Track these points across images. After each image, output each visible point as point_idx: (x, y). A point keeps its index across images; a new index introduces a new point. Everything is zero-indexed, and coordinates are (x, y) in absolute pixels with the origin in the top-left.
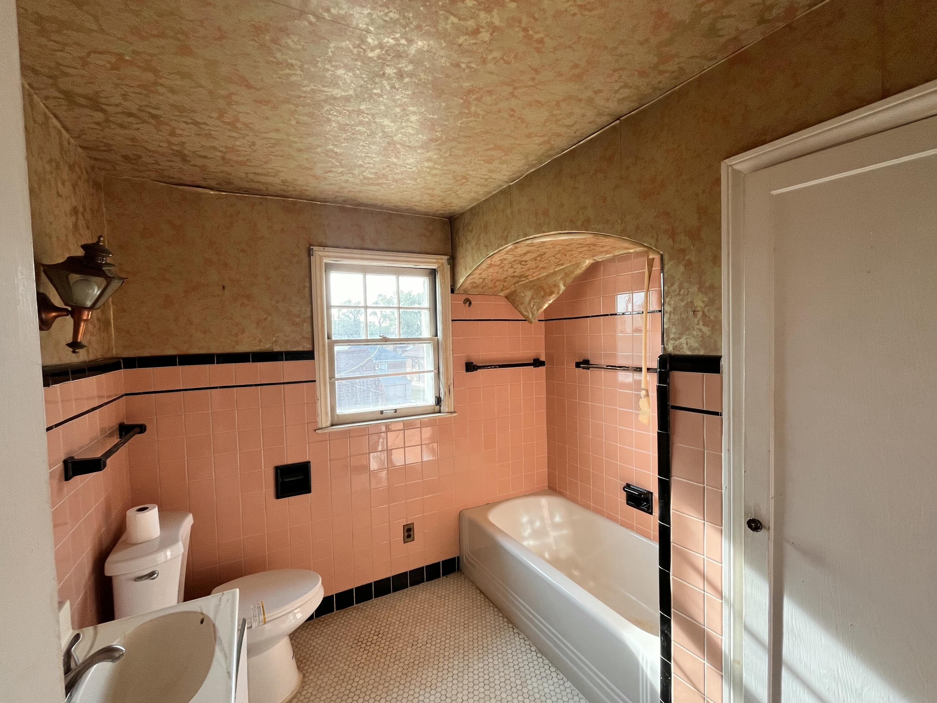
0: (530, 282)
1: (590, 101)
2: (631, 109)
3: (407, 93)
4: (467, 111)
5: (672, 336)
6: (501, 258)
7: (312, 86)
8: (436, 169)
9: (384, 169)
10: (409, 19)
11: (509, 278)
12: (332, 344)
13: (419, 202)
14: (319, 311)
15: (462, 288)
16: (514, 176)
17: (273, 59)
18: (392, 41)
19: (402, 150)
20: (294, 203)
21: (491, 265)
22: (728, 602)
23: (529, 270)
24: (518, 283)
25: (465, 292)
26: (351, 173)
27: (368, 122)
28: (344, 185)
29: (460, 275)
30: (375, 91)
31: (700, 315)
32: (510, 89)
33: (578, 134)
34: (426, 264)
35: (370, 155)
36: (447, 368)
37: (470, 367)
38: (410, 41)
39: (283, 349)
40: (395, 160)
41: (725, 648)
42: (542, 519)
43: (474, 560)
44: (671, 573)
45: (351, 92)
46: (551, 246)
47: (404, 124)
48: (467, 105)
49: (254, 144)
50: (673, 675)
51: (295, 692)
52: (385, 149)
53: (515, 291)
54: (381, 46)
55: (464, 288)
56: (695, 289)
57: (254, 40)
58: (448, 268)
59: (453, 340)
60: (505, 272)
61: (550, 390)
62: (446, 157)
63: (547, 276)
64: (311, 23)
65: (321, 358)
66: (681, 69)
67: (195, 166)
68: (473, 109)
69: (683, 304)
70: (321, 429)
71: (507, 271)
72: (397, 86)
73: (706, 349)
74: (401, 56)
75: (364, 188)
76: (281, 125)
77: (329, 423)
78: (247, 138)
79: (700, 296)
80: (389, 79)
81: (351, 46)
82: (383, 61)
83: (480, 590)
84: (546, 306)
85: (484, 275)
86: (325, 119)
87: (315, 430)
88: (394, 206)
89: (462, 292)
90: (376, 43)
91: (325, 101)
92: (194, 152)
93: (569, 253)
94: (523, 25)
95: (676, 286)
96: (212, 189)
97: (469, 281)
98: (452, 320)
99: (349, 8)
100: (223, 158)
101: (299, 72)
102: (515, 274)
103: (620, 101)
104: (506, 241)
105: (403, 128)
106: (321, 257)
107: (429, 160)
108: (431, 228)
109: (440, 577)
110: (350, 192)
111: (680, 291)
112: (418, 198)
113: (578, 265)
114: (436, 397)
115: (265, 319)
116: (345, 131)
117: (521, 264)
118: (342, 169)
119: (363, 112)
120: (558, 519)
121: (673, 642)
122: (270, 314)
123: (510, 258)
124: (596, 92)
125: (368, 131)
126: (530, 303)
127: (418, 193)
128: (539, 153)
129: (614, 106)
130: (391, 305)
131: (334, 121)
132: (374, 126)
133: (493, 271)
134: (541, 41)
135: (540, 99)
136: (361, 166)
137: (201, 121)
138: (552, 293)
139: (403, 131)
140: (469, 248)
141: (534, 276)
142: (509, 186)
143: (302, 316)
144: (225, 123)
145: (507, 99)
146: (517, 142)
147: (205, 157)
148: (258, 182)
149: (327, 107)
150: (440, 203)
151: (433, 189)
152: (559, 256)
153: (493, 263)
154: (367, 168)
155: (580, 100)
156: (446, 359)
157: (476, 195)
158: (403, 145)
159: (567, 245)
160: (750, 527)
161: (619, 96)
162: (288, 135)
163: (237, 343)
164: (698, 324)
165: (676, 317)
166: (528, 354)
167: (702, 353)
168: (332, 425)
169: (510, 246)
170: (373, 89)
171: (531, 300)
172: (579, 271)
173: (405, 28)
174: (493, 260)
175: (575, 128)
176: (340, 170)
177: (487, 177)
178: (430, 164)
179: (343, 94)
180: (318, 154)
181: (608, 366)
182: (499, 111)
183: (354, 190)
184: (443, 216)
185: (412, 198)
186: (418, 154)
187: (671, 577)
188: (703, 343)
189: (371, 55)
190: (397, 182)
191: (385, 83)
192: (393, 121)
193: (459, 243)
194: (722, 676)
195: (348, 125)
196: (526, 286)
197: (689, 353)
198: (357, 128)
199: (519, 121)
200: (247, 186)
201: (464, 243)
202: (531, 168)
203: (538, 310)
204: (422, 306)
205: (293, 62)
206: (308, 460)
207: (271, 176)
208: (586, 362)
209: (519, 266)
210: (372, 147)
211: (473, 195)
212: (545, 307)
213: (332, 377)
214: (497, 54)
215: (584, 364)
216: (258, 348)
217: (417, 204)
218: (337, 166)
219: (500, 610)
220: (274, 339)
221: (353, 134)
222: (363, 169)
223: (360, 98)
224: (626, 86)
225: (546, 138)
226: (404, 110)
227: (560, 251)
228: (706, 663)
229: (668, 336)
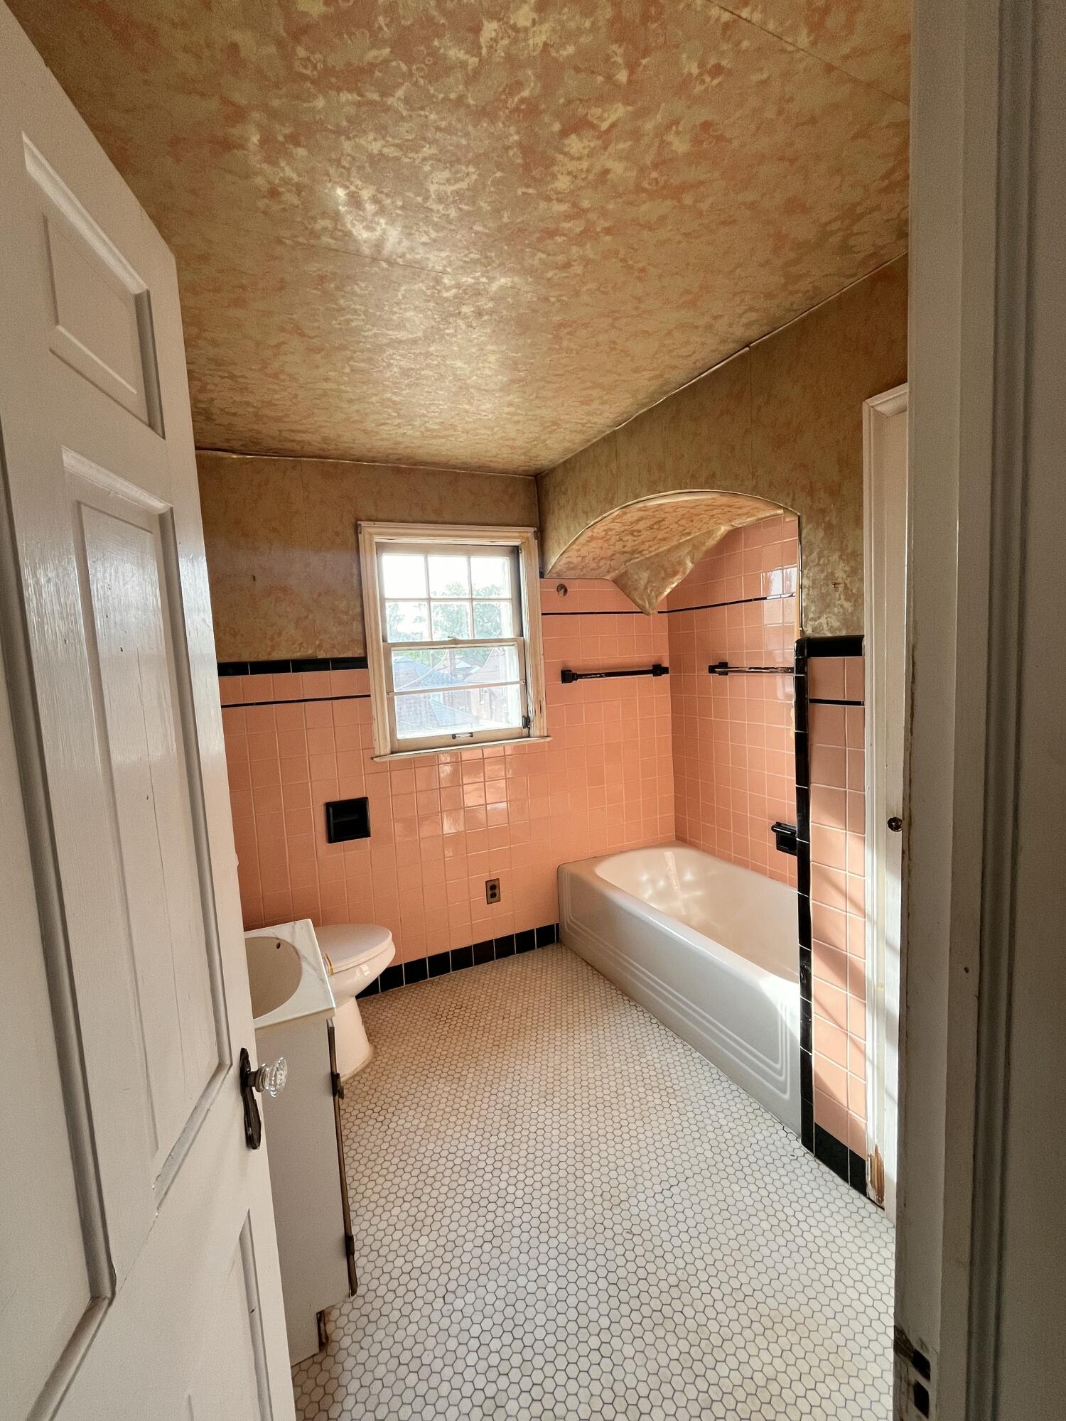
0: (646, 559)
1: (709, 327)
2: (762, 334)
3: (485, 331)
4: (557, 347)
5: (811, 615)
6: (606, 528)
7: (375, 330)
8: (518, 414)
9: (452, 418)
10: (491, 258)
11: (618, 555)
12: (389, 648)
13: (495, 457)
14: (372, 606)
15: (554, 571)
16: (620, 418)
17: (335, 306)
18: (471, 281)
19: (476, 394)
20: (335, 466)
21: (592, 539)
22: (871, 920)
23: (643, 543)
24: (630, 560)
25: (559, 575)
26: (410, 425)
27: (437, 365)
28: (400, 439)
29: (551, 552)
30: (447, 331)
31: (841, 588)
32: (610, 320)
33: (698, 365)
34: (505, 540)
35: (436, 402)
36: (536, 679)
37: (568, 676)
38: (492, 279)
39: (328, 656)
40: (467, 407)
41: (868, 973)
42: (667, 878)
43: (578, 926)
44: (811, 898)
45: (420, 334)
46: (671, 510)
47: (481, 365)
48: (557, 338)
49: (296, 396)
50: (813, 1015)
51: (367, 1062)
52: (456, 394)
53: (626, 573)
54: (458, 286)
55: (557, 570)
56: (835, 557)
57: (316, 289)
58: (534, 543)
59: (544, 640)
60: (611, 547)
61: (677, 707)
62: (532, 400)
63: (669, 550)
64: (382, 269)
65: (376, 665)
66: (815, 288)
67: (220, 425)
68: (565, 344)
69: (822, 576)
70: (379, 756)
71: (614, 545)
72: (474, 325)
73: (848, 628)
74: (479, 294)
75: (426, 442)
76: (332, 374)
77: (388, 750)
78: (289, 390)
79: (842, 565)
80: (465, 317)
81: (424, 288)
82: (459, 300)
83: (586, 962)
84: (668, 590)
85: (584, 552)
86: (384, 364)
87: (372, 759)
88: (463, 463)
89: (555, 576)
90: (453, 283)
91: (388, 345)
92: (221, 410)
93: (697, 518)
94: (621, 255)
95: (815, 555)
96: (234, 452)
97: (564, 561)
98: (543, 614)
99: (427, 252)
100: (256, 415)
101: (363, 317)
102: (625, 549)
103: (748, 325)
104: (612, 504)
105: (479, 369)
106: (371, 534)
107: (510, 404)
108: (510, 490)
109: (534, 948)
110: (407, 447)
111: (819, 560)
112: (494, 452)
113: (710, 533)
114: (523, 716)
115: (306, 617)
116: (408, 376)
117: (632, 535)
118: (400, 421)
119: (432, 354)
120: (688, 877)
121: (813, 977)
122: (312, 612)
123: (617, 527)
124: (715, 318)
125: (436, 375)
126: (646, 588)
127: (495, 445)
128: (651, 389)
129: (740, 332)
130: (461, 597)
131: (396, 366)
132: (443, 370)
133: (595, 546)
134: (642, 270)
135: (646, 329)
136: (424, 415)
137: (238, 374)
138: (675, 573)
139: (479, 372)
140: (563, 516)
141: (651, 551)
142: (615, 431)
143: (351, 612)
144: (266, 375)
145: (607, 331)
146: (622, 378)
147: (235, 414)
148: (293, 441)
149: (390, 351)
150: (523, 457)
151: (514, 439)
152: (683, 522)
153: (594, 534)
154: (431, 418)
155: (697, 327)
156: (535, 667)
157: (570, 444)
158: (479, 389)
159: (693, 508)
160: (891, 826)
161: (744, 320)
162: (339, 384)
163: (273, 648)
164: (840, 599)
165: (815, 593)
166: (645, 658)
167: (844, 633)
168: (392, 753)
169: (616, 512)
170: (445, 329)
171: (648, 583)
172: (711, 542)
173: (486, 267)
174: (595, 530)
175: (693, 358)
176: (397, 421)
177: (585, 421)
178: (511, 409)
179: (410, 336)
180: (372, 403)
181: (750, 668)
182: (598, 345)
183: (412, 445)
184: (526, 473)
185: (486, 451)
186: (496, 397)
187: (811, 902)
188: (845, 623)
189: (446, 295)
190: (468, 433)
191: (460, 322)
192: (468, 363)
193: (549, 509)
194: (865, 1004)
195: (413, 369)
196: (640, 565)
197: (829, 635)
198: (423, 373)
199: (623, 354)
200: (279, 446)
201: (556, 509)
202: (642, 408)
203: (657, 597)
204: (501, 597)
205: (358, 307)
206: (364, 796)
207: (310, 433)
208: (724, 665)
209: (630, 537)
210: (440, 392)
211: (567, 444)
212: (666, 593)
213: (390, 690)
214: (593, 286)
215: (721, 668)
216: (299, 654)
217: (493, 459)
218: (395, 417)
219: (612, 982)
220: (317, 642)
221: (417, 379)
222: (426, 419)
223: (429, 339)
224: (751, 309)
225: (658, 372)
226: (482, 349)
227: (684, 515)
228: (849, 994)
229: (807, 616)
